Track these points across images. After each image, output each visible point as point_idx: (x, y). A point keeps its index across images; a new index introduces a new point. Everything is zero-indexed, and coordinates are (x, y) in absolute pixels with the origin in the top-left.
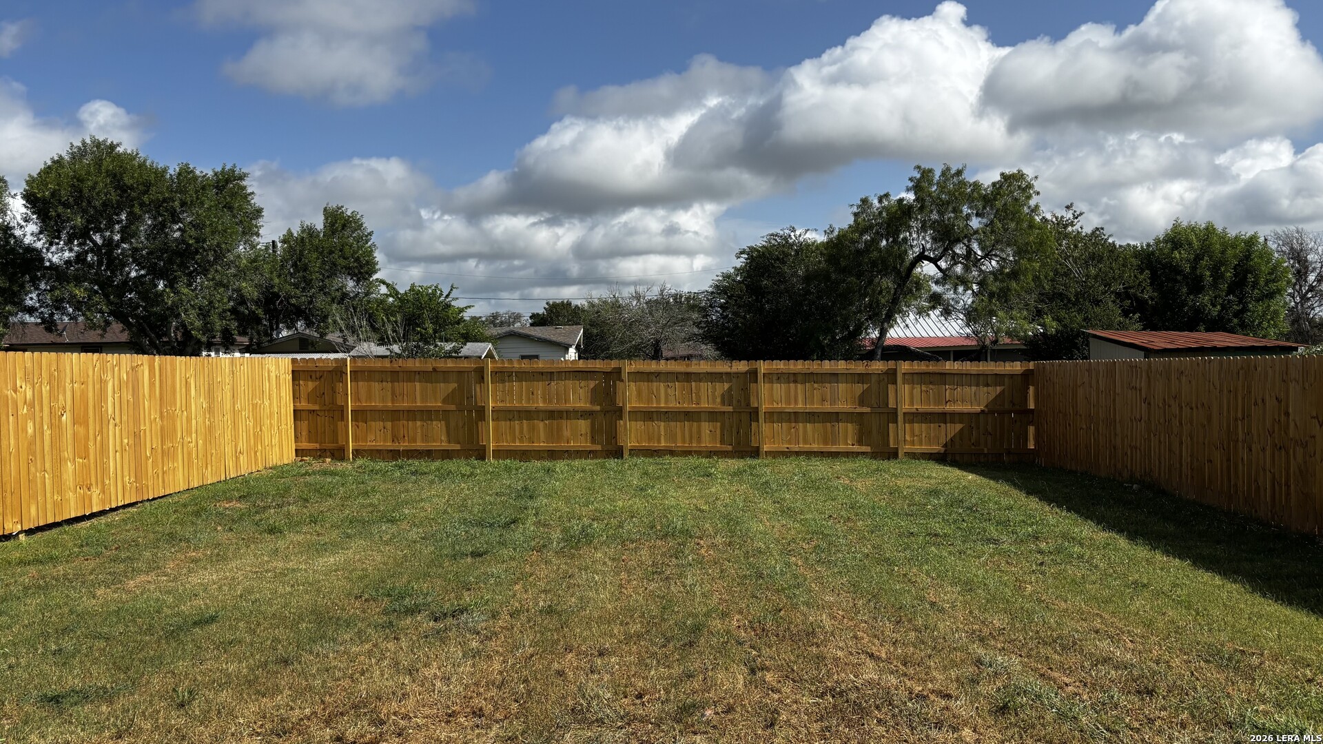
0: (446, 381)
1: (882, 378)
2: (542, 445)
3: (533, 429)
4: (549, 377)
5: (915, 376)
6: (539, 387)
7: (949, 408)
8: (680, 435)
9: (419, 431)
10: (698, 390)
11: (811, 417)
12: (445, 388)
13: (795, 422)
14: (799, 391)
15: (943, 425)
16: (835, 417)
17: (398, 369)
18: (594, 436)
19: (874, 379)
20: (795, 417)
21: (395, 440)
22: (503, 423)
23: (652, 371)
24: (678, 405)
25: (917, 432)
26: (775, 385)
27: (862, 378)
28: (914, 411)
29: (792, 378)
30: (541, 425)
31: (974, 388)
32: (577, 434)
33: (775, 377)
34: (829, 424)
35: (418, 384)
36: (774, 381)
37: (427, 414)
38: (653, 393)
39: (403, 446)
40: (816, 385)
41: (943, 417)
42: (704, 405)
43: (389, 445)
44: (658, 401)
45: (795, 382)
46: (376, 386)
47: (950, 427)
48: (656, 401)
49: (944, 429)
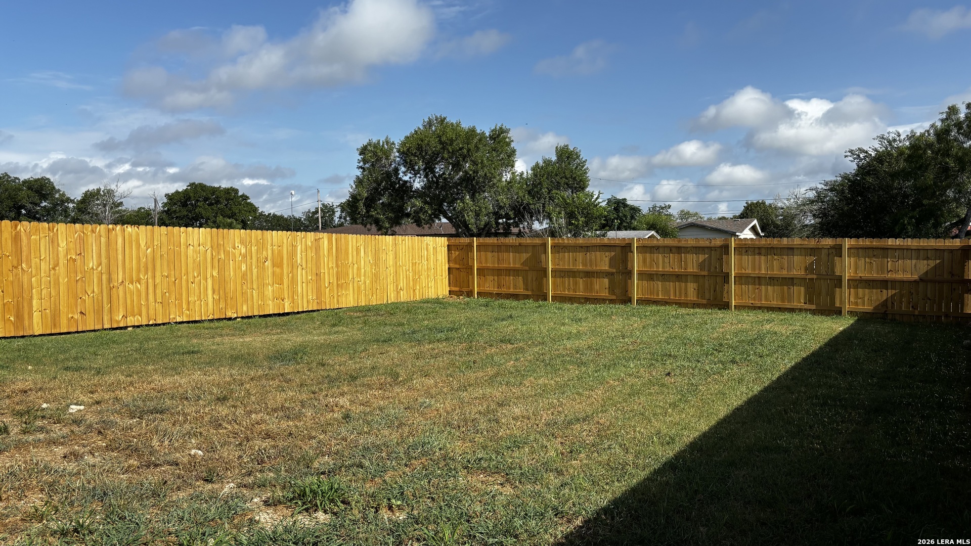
0: (526, 252)
1: (830, 252)
2: (580, 293)
3: (576, 284)
4: (586, 249)
5: (860, 250)
6: (580, 256)
7: (890, 276)
8: (672, 290)
9: (512, 282)
10: (686, 258)
11: (772, 280)
12: (525, 256)
13: (759, 285)
14: (763, 262)
15: (885, 291)
16: (790, 281)
17: (501, 244)
18: (611, 289)
19: (824, 252)
20: (758, 280)
21: (499, 288)
22: (558, 279)
23: (653, 245)
24: (671, 270)
25: (860, 295)
26: (743, 257)
27: (813, 251)
28: (858, 278)
29: (757, 251)
30: (581, 281)
31: (914, 261)
32: (601, 286)
33: (744, 250)
34: (785, 288)
35: (511, 254)
36: (743, 253)
37: (515, 272)
38: (654, 261)
39: (504, 290)
40: (776, 257)
41: (884, 284)
42: (690, 270)
43: (496, 290)
44: (658, 267)
45: (760, 254)
46: (489, 254)
47: (891, 292)
48: (656, 267)
49: (886, 294)
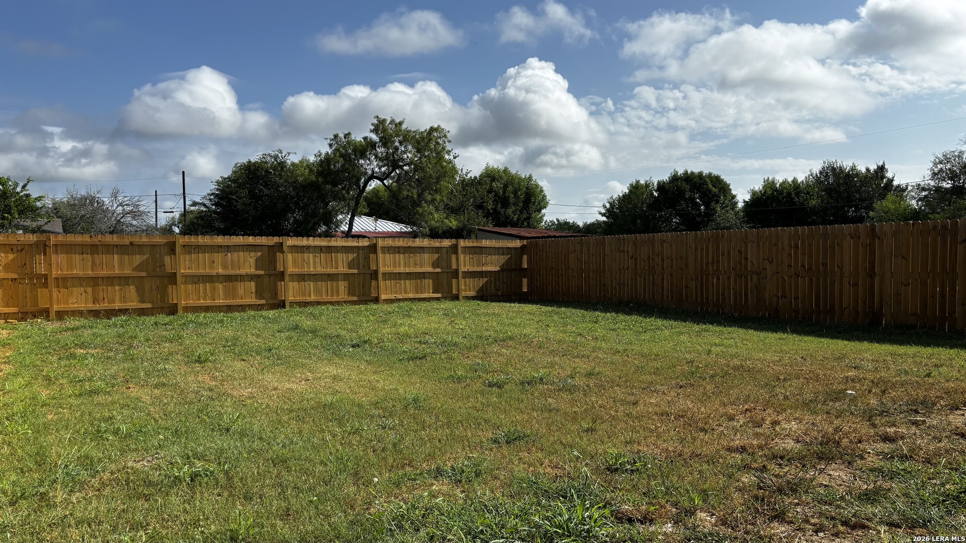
0: (141, 253)
1: (448, 250)
2: (221, 302)
3: (214, 290)
4: (226, 249)
5: (466, 248)
6: (218, 257)
7: (484, 269)
8: (322, 290)
9: (117, 293)
10: (337, 258)
11: (409, 276)
12: (138, 259)
13: (399, 280)
14: (401, 259)
15: (481, 279)
16: (422, 276)
17: (98, 243)
18: (259, 294)
19: (444, 251)
20: (399, 276)
21: (96, 301)
22: (190, 286)
23: (304, 245)
24: (322, 270)
25: (468, 284)
26: (386, 255)
27: (438, 250)
28: (466, 270)
29: (397, 250)
30: (221, 286)
31: (497, 256)
32: (247, 293)
33: (386, 250)
34: (419, 280)
35: (116, 256)
36: (386, 252)
37: (124, 280)
38: (304, 260)
39: (104, 306)
40: (411, 255)
41: (481, 274)
42: (340, 269)
43: (91, 306)
44: (309, 267)
45: (399, 252)
46: (77, 258)
47: (485, 280)
48: (307, 267)
49: (483, 281)
